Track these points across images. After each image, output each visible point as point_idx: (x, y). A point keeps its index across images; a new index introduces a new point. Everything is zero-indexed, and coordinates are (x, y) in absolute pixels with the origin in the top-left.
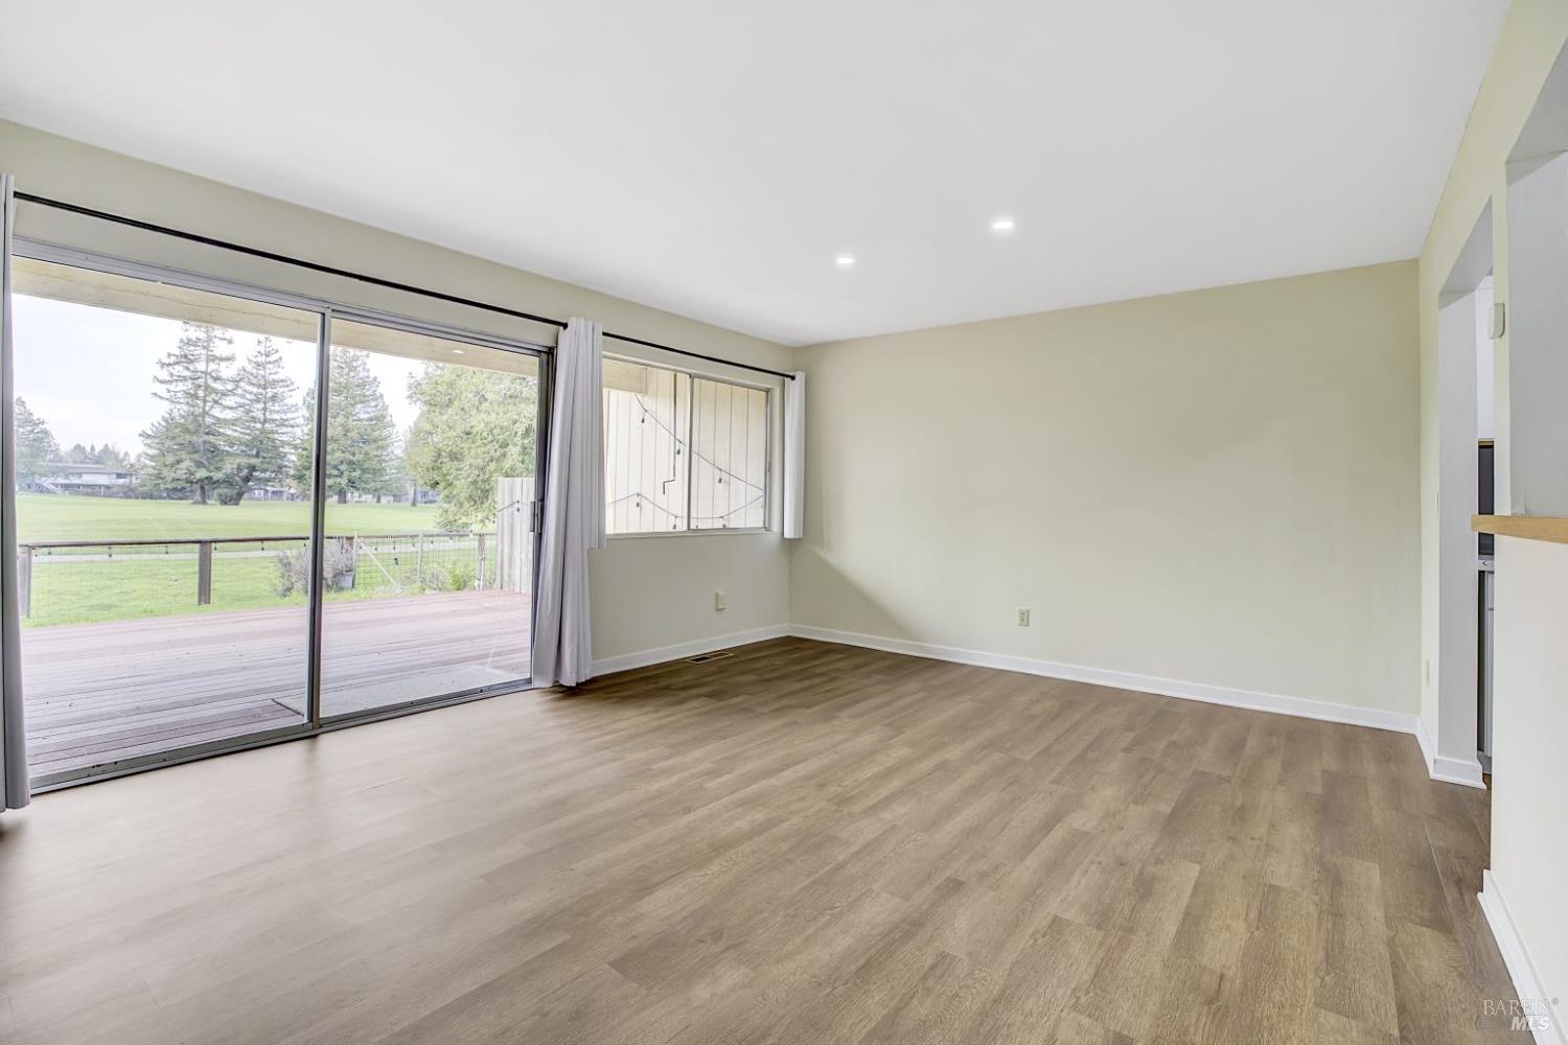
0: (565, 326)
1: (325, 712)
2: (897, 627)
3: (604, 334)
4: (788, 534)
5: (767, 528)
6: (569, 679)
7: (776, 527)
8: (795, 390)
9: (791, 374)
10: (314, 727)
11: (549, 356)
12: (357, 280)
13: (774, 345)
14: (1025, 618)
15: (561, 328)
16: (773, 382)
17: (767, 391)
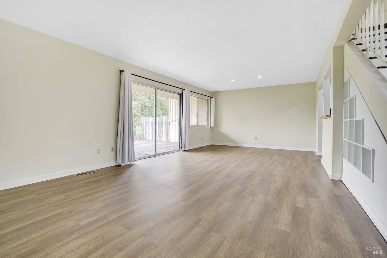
0: (184, 90)
1: (157, 153)
2: (233, 142)
3: (190, 91)
4: (212, 126)
5: (208, 125)
6: (187, 149)
7: (209, 125)
8: (213, 100)
9: (212, 97)
10: (156, 155)
11: (181, 95)
12: (161, 84)
13: (210, 92)
14: (256, 139)
15: (183, 90)
16: (209, 98)
17: (208, 100)
